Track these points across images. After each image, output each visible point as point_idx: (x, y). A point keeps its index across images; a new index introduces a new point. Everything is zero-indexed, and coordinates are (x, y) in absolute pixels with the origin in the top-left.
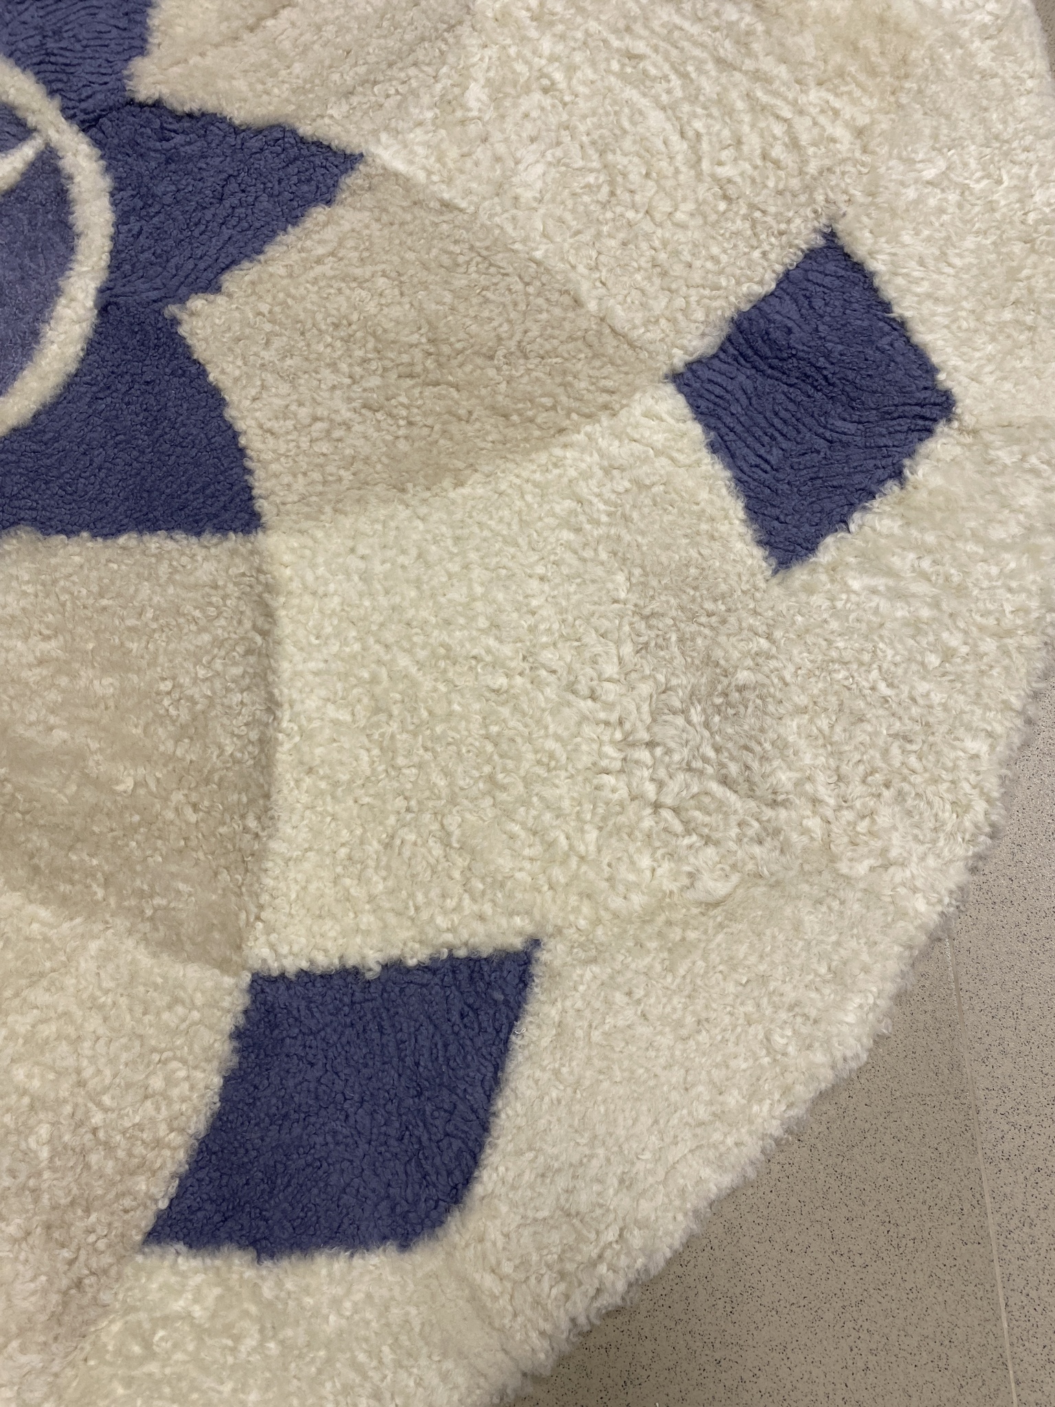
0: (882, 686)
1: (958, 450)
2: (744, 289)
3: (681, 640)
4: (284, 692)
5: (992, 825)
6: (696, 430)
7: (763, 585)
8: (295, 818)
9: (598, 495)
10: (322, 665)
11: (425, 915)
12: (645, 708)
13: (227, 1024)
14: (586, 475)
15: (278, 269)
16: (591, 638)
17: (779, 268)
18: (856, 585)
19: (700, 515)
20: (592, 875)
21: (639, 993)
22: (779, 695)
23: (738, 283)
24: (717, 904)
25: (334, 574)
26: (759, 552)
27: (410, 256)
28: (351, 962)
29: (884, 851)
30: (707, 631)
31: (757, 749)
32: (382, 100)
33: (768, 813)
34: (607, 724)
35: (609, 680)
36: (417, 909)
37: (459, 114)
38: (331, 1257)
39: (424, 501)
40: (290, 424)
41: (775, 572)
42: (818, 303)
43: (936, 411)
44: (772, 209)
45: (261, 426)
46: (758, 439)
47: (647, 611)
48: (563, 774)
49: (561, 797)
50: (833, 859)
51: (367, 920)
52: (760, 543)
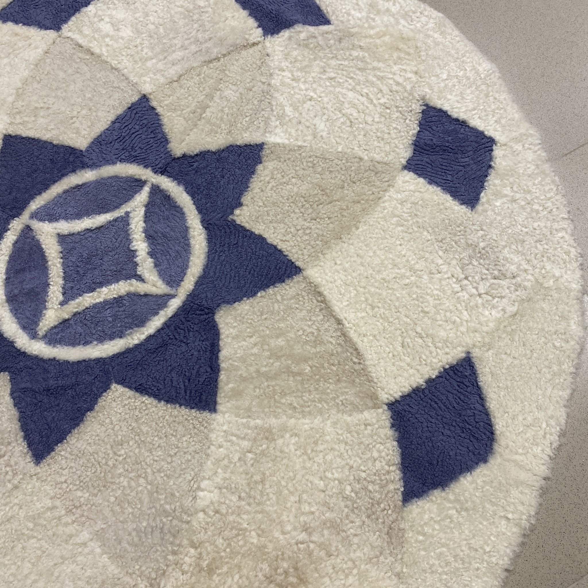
0: (523, 229)
1: (503, 152)
2: (411, 133)
3: (456, 243)
4: (341, 316)
5: (580, 254)
6: (421, 180)
7: (470, 216)
8: (369, 352)
9: (404, 212)
10: (347, 303)
11: (429, 361)
12: (458, 268)
13: (388, 424)
14: (395, 208)
15: (257, 190)
16: (427, 255)
17: (417, 122)
18: (498, 204)
19: (438, 204)
20: (473, 325)
21: (508, 352)
22: (496, 245)
23: (408, 133)
24: (516, 315)
25: (334, 274)
26: (463, 207)
27: (297, 168)
28: (414, 386)
29: (554, 276)
30: (462, 237)
31: (499, 263)
32: (259, 125)
33: (514, 281)
34: (448, 278)
35: (441, 265)
36: (425, 360)
37: (287, 118)
38: (464, 477)
39: (349, 239)
40: (290, 235)
41: (472, 210)
42: (434, 128)
43: (490, 144)
44: (403, 105)
45: (282, 240)
46: (441, 175)
47: (440, 239)
48: (445, 299)
49: (448, 306)
50: (541, 284)
51: (411, 371)
52: (461, 204)
